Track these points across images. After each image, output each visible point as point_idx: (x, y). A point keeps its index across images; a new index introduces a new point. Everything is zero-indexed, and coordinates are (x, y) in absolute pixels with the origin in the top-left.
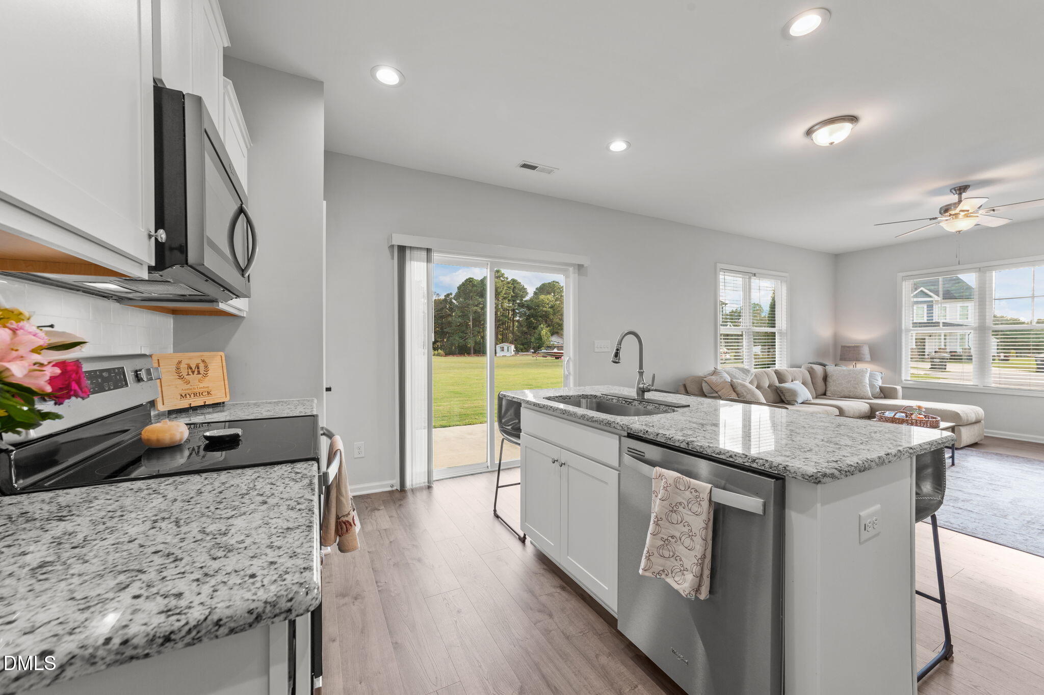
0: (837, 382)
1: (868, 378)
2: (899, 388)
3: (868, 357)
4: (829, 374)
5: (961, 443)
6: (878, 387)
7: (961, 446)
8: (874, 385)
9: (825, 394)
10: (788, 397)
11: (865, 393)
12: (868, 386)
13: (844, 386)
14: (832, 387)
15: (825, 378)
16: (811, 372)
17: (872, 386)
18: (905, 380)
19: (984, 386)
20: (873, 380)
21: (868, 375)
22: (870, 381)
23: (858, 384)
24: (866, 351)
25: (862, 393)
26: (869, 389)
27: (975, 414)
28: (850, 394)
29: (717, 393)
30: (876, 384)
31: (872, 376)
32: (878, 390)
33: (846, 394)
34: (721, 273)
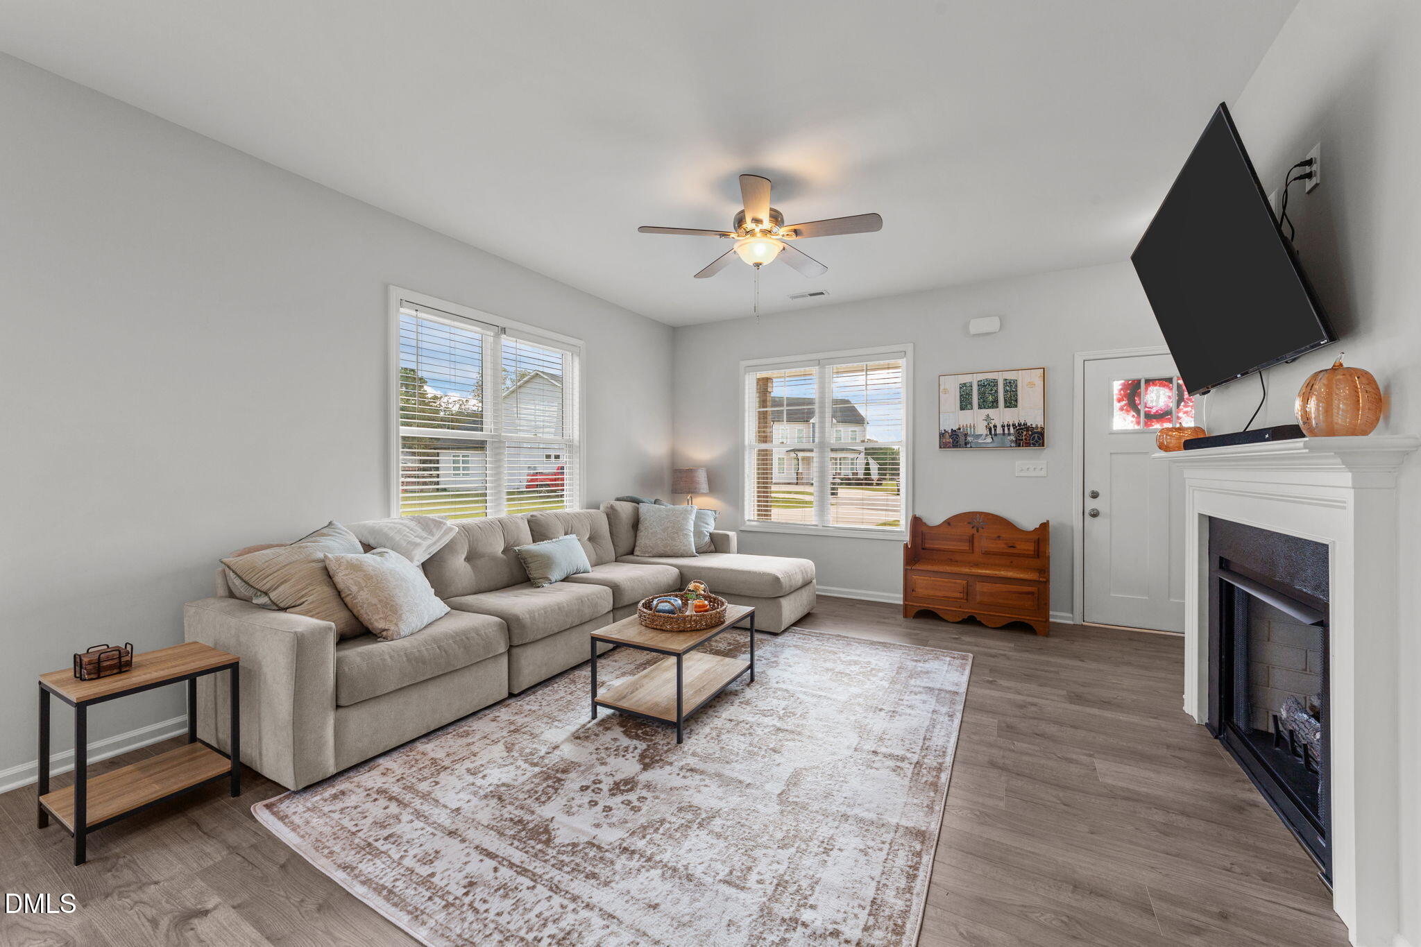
0: (650, 531)
1: (692, 523)
2: (733, 535)
3: (704, 486)
4: (642, 517)
5: (781, 624)
6: (707, 536)
7: (783, 629)
8: (702, 532)
9: (632, 553)
10: (534, 574)
11: (686, 546)
12: (692, 534)
13: (659, 536)
14: (644, 540)
15: (636, 524)
16: (612, 515)
17: (698, 533)
18: (748, 520)
19: (823, 526)
20: (702, 524)
21: (693, 517)
22: (696, 525)
23: (677, 533)
24: (702, 477)
25: (682, 548)
26: (693, 539)
27: (803, 573)
28: (667, 549)
29: (266, 594)
30: (704, 530)
31: (700, 517)
32: (707, 539)
33: (661, 550)
34: (402, 310)
